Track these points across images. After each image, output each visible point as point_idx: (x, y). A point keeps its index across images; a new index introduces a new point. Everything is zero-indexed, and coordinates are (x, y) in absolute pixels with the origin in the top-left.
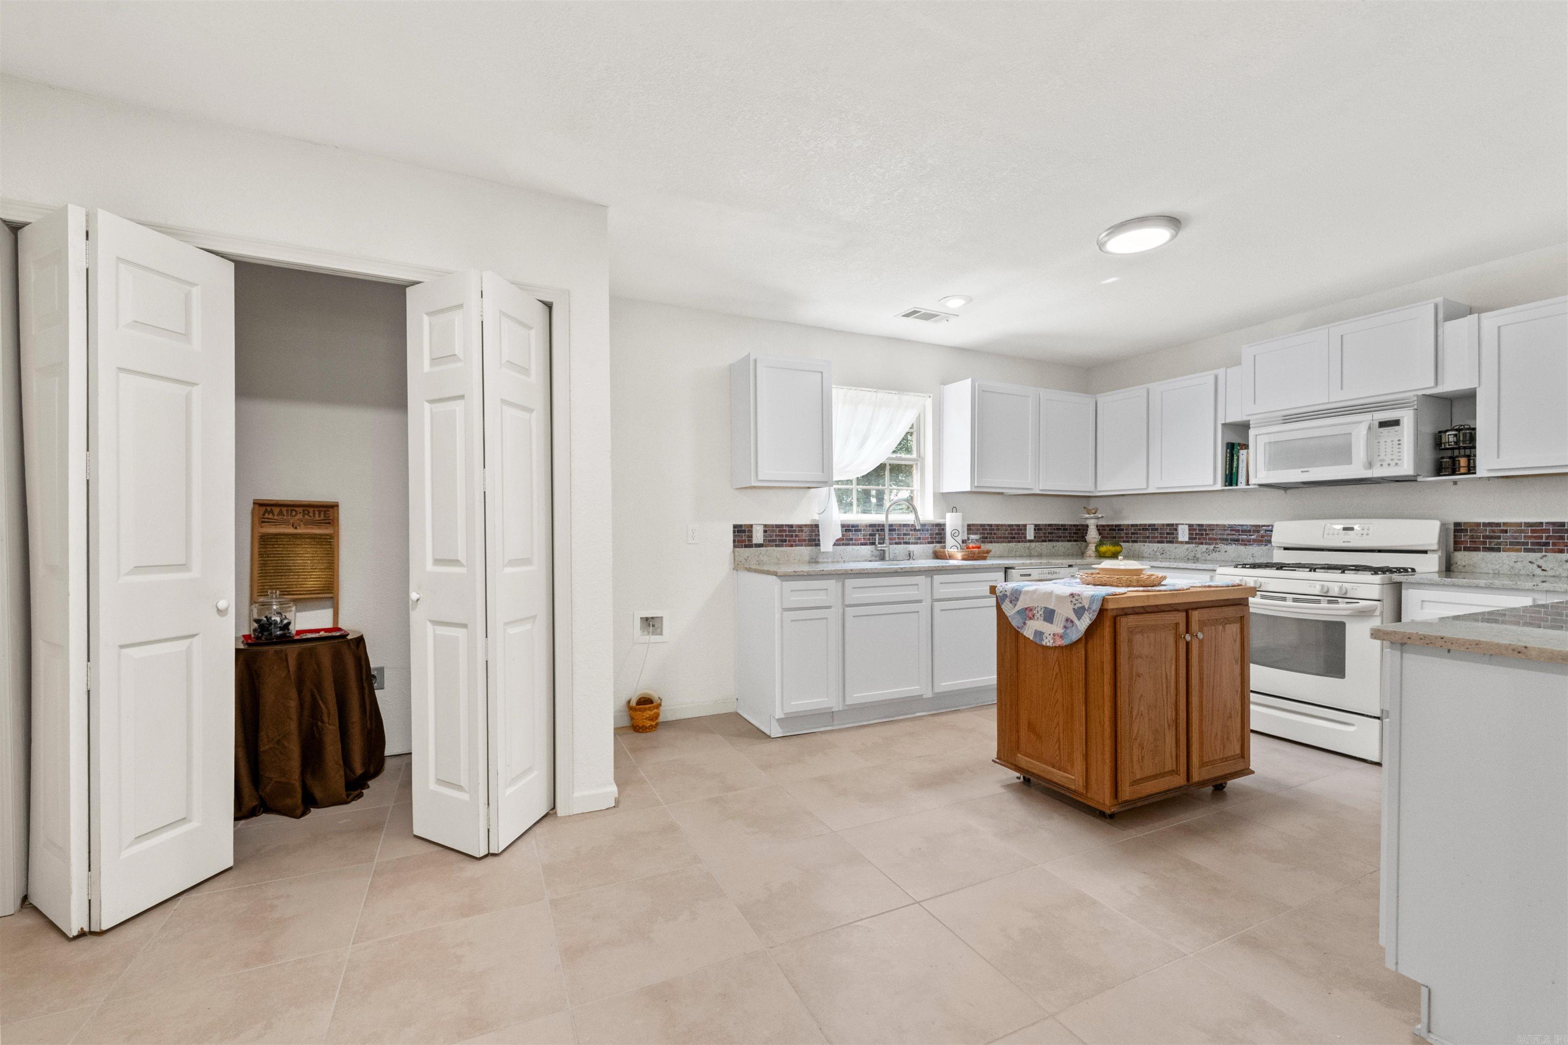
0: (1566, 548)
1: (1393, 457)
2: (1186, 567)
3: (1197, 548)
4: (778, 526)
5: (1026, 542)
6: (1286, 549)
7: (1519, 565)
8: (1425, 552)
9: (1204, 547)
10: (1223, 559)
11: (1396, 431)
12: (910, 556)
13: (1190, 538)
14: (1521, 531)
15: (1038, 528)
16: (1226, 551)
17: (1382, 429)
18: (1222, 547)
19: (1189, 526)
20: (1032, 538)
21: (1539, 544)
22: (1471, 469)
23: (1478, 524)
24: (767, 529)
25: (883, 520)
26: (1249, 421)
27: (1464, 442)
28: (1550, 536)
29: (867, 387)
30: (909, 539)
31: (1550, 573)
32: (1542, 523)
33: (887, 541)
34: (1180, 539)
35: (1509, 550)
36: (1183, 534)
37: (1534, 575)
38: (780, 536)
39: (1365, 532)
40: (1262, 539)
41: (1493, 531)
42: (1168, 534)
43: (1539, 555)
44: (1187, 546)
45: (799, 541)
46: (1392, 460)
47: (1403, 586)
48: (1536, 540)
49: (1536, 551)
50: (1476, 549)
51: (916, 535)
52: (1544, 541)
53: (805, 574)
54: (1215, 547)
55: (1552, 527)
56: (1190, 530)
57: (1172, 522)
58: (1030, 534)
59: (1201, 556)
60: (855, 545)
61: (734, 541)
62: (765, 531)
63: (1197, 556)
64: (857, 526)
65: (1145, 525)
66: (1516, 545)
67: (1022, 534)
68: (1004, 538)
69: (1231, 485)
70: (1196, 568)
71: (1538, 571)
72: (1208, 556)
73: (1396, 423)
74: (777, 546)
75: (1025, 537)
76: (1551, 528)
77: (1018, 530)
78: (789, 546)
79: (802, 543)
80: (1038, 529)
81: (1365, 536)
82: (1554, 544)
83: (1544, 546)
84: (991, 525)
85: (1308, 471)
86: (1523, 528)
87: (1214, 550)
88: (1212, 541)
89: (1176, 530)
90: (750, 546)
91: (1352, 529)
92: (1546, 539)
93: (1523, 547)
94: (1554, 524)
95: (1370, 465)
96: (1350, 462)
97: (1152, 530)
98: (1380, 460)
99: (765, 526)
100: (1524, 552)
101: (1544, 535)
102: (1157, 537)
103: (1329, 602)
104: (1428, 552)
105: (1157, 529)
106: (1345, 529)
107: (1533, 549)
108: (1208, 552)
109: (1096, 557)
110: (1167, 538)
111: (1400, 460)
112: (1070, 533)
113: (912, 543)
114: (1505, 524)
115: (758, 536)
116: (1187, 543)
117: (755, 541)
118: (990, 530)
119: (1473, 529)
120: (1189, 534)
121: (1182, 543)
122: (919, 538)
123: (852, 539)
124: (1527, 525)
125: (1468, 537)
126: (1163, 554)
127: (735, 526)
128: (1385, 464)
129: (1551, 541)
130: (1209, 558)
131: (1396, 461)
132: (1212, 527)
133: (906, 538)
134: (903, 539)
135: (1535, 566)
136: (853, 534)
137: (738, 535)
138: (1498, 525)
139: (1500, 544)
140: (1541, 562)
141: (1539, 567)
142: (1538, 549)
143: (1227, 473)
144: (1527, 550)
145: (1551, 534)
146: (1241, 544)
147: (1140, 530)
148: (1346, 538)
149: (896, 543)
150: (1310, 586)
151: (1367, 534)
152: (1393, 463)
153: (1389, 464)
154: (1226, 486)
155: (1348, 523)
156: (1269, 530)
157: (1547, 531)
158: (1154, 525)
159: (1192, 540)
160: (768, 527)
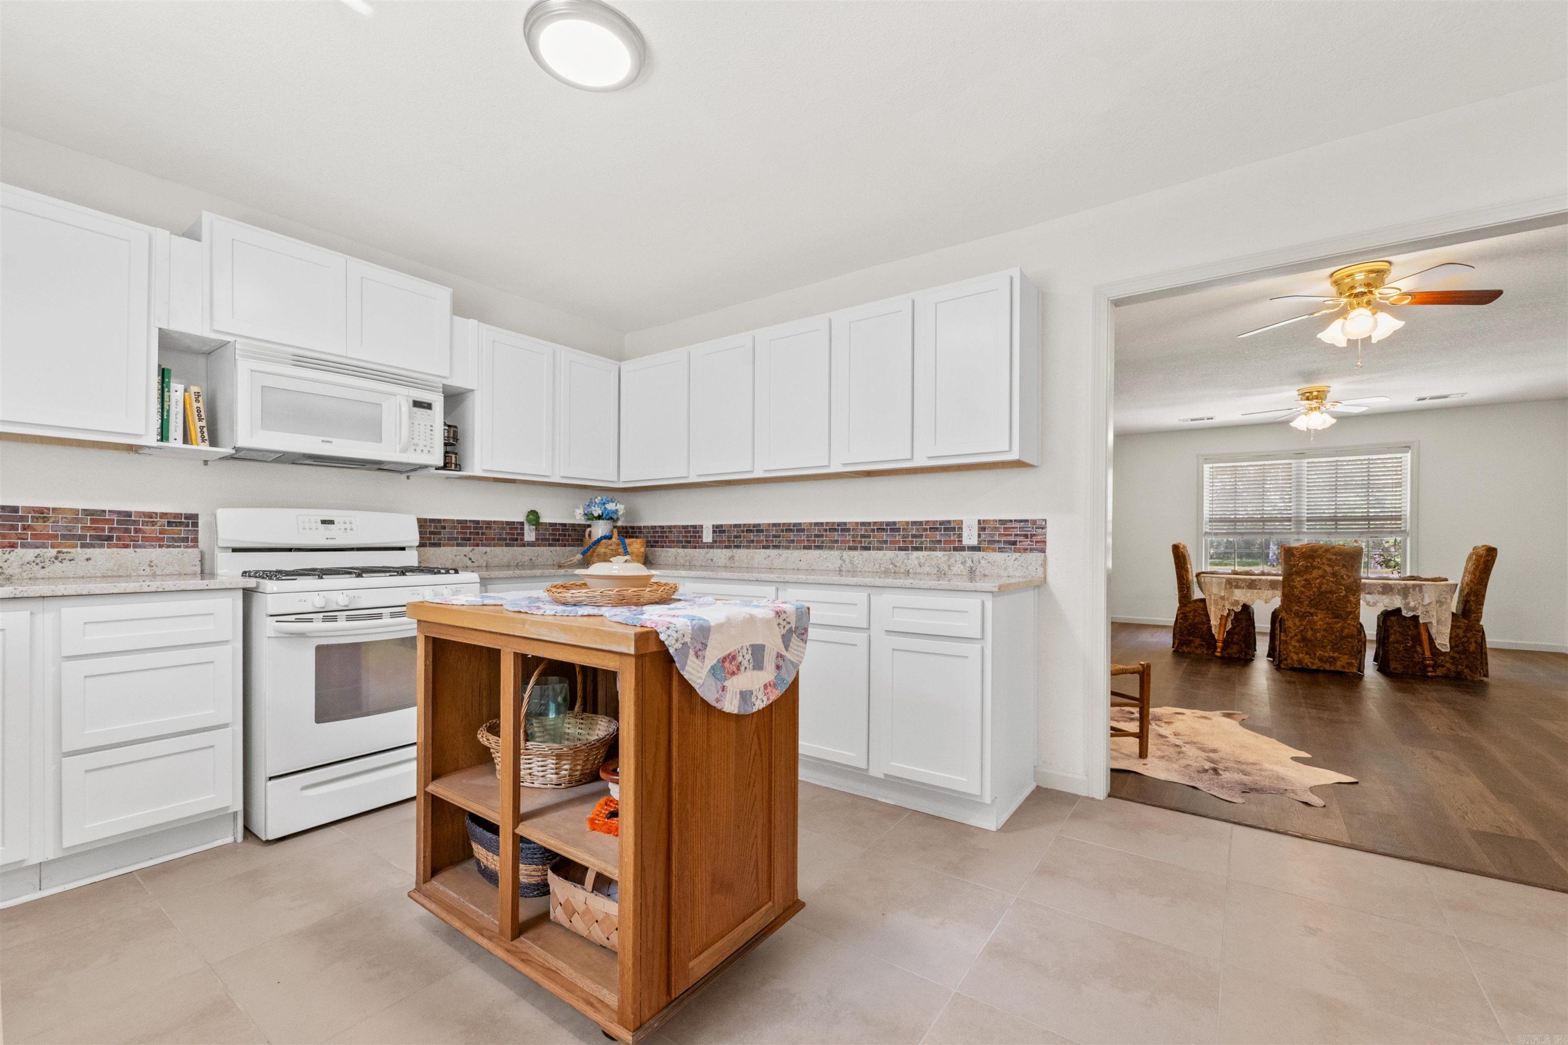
1: (425, 443)
3: (6, 556)
6: (235, 550)
7: (458, 559)
8: (403, 549)
9: (30, 554)
10: (81, 573)
11: (429, 415)
16: (88, 560)
17: (417, 409)
18: (80, 553)
21: (466, 539)
22: (457, 466)
27: (453, 438)
31: (476, 564)
35: (445, 543)
37: (467, 567)
40: (162, 536)
43: (468, 549)
46: (425, 446)
48: (464, 533)
54: (59, 552)
59: (20, 570)
71: (470, 563)
73: (429, 406)
81: (349, 530)
82: (475, 539)
83: (469, 541)
87: (56, 558)
91: (331, 522)
95: (406, 448)
98: (414, 444)
100: (458, 547)
104: (406, 549)
106: (324, 522)
107: (463, 543)
111: (432, 447)
114: (444, 520)
128: (419, 450)
130: (42, 573)
131: (428, 448)
135: (467, 558)
139: (440, 539)
140: (471, 555)
141: (470, 559)
142: (466, 543)
148: (330, 534)
151: (352, 529)
152: (426, 450)
153: (422, 451)
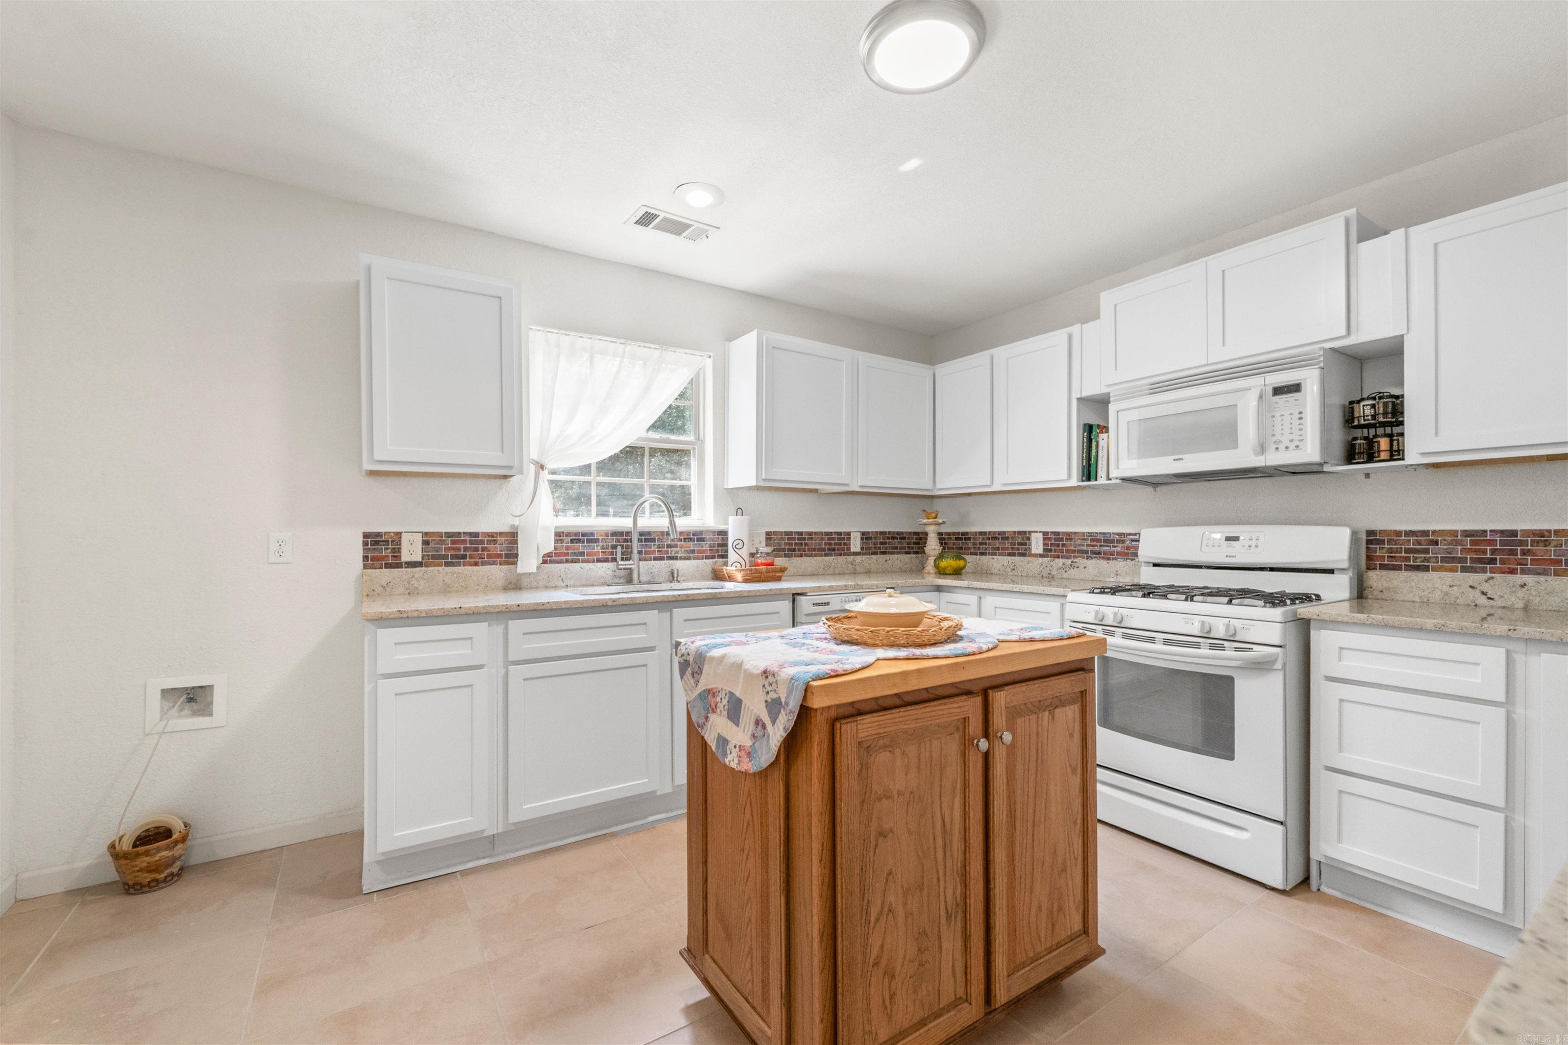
0: (1519, 567)
1: (1291, 437)
2: (1031, 591)
3: (1052, 563)
4: (449, 535)
5: (849, 555)
6: (1155, 565)
7: (1455, 591)
8: (1331, 571)
9: (1060, 562)
10: (1082, 577)
11: (1295, 400)
12: (673, 577)
13: (1045, 550)
14: (1458, 543)
15: (865, 536)
16: (1085, 567)
17: (1277, 398)
18: (1082, 562)
19: (1043, 535)
20: (858, 550)
21: (1480, 561)
22: (1396, 453)
23: (1398, 533)
24: (427, 539)
25: (631, 528)
26: (1109, 394)
27: (1385, 414)
28: (1497, 549)
29: (609, 336)
30: (677, 552)
31: (1499, 603)
32: (1485, 531)
33: (635, 556)
34: (1034, 551)
35: (1440, 568)
36: (1037, 546)
37: (1476, 605)
38: (454, 549)
39: (1253, 543)
40: (1128, 551)
41: (1419, 543)
42: (1020, 544)
43: (1481, 577)
44: (1041, 560)
45: (489, 556)
46: (1291, 441)
47: (1312, 624)
48: (1477, 555)
49: (1478, 570)
50: (1398, 568)
51: (687, 547)
52: (1488, 556)
53: (424, 615)
54: (1072, 562)
55: (1500, 537)
56: (1044, 539)
57: (1025, 530)
58: (856, 545)
59: (1057, 573)
60: (587, 561)
61: (365, 558)
62: (426, 543)
63: (1053, 573)
64: (592, 534)
65: (994, 533)
66: (1451, 562)
67: (845, 544)
68: (819, 550)
69: (1089, 479)
70: (1043, 592)
71: (1482, 600)
72: (1065, 574)
73: (1295, 388)
74: (447, 564)
75: (849, 549)
76: (1498, 539)
77: (839, 539)
78: (471, 565)
79: (493, 559)
80: (867, 538)
81: (1253, 548)
82: (1503, 562)
83: (1489, 563)
84: (801, 533)
85: (1182, 459)
86: (1459, 538)
87: (1071, 566)
88: (1070, 554)
89: (1029, 539)
90: (399, 566)
91: (1236, 539)
92: (1492, 554)
93: (1459, 565)
94: (1502, 532)
95: (1262, 449)
96: (1235, 446)
97: (1002, 538)
98: (1275, 442)
99: (426, 534)
100: (1461, 572)
101: (1488, 548)
102: (1007, 549)
103: (1212, 647)
104: (1335, 572)
105: (1007, 538)
106: (1228, 539)
107: (1472, 567)
108: (1064, 568)
109: (935, 573)
110: (1018, 549)
111: (1302, 440)
112: (908, 543)
113: (681, 558)
114: (1434, 532)
115: (412, 550)
116: (1041, 556)
117: (405, 557)
118: (799, 539)
119: (1392, 539)
120: (1044, 544)
121: (1035, 555)
122: (693, 551)
123: (582, 554)
124: (1465, 534)
125: (1385, 550)
126: (1014, 569)
127: (366, 535)
128: (1282, 447)
129: (1498, 557)
130: (1062, 577)
131: (1296, 443)
132: (1069, 536)
133: (672, 551)
134: (667, 552)
135: (1478, 592)
136: (585, 546)
137: (374, 549)
138: (1425, 533)
139: (1426, 560)
140: (1486, 587)
141: (1483, 593)
142: (1480, 568)
143: (1084, 464)
144: (1464, 570)
145: (1498, 547)
146: (1103, 558)
147: (988, 539)
148: (1230, 551)
149: (655, 559)
150: (1186, 623)
151: (1257, 547)
152: (1292, 446)
153: (1287, 448)
154: (1083, 481)
155: (1232, 530)
156: (1136, 539)
157: (1492, 542)
158: (1004, 533)
159: (1047, 552)
160: (430, 537)
